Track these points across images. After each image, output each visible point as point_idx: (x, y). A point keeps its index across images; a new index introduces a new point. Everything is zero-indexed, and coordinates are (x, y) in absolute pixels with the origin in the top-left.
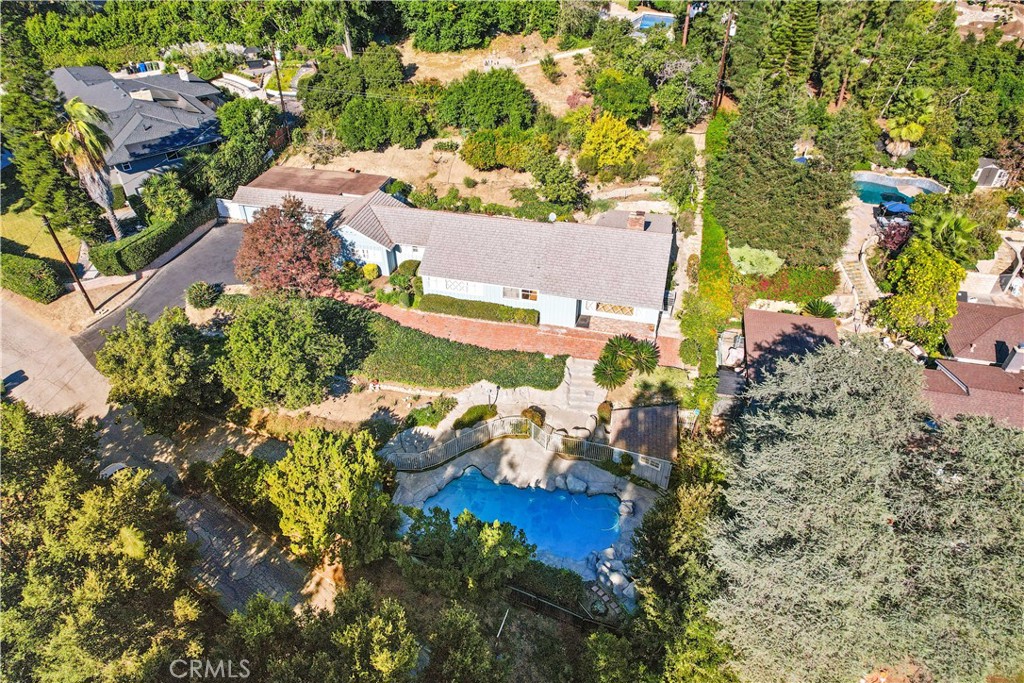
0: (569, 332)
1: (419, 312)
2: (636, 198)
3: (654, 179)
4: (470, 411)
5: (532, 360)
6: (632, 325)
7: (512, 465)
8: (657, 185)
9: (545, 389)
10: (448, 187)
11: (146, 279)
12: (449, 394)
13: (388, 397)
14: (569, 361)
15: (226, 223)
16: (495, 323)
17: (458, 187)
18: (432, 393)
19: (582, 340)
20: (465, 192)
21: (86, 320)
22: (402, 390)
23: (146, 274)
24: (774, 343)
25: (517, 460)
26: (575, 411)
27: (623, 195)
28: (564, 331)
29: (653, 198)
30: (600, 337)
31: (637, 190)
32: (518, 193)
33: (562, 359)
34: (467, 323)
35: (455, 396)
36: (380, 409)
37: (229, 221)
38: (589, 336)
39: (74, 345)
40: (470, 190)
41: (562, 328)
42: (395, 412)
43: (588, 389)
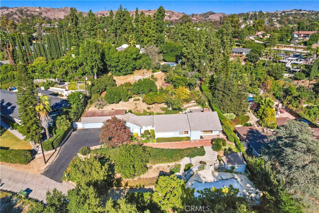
0: (199, 141)
1: (156, 143)
2: (191, 106)
3: (193, 101)
4: (186, 166)
5: (195, 149)
6: (213, 136)
7: (204, 178)
8: (195, 103)
9: (202, 156)
10: (143, 110)
11: (58, 151)
12: (178, 163)
13: (160, 168)
14: (204, 147)
15: (76, 130)
16: (178, 142)
17: (145, 110)
18: (172, 164)
19: (203, 142)
20: (148, 111)
21: (44, 167)
22: (163, 165)
23: (58, 149)
24: (247, 133)
25: (204, 176)
26: (211, 160)
27: (187, 106)
28: (198, 140)
29: (195, 106)
30: (208, 140)
31: (191, 104)
32: (163, 109)
33: (202, 147)
34: (171, 144)
35: (179, 163)
36: (160, 172)
37: (78, 129)
38: (204, 140)
39: (43, 176)
40: (149, 110)
41: (197, 140)
42: (165, 171)
43: (212, 153)
